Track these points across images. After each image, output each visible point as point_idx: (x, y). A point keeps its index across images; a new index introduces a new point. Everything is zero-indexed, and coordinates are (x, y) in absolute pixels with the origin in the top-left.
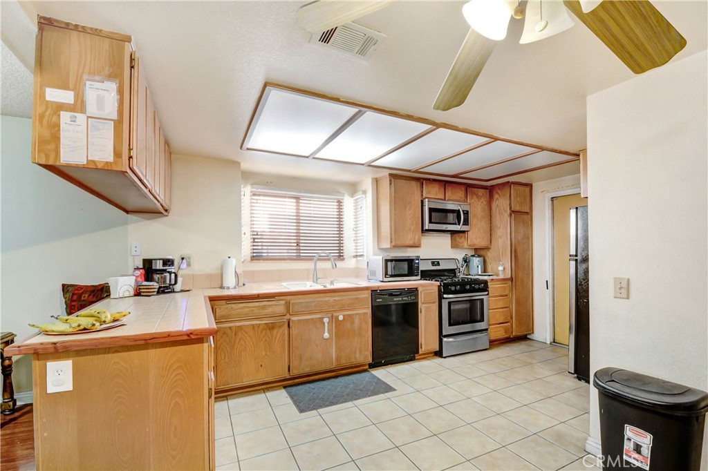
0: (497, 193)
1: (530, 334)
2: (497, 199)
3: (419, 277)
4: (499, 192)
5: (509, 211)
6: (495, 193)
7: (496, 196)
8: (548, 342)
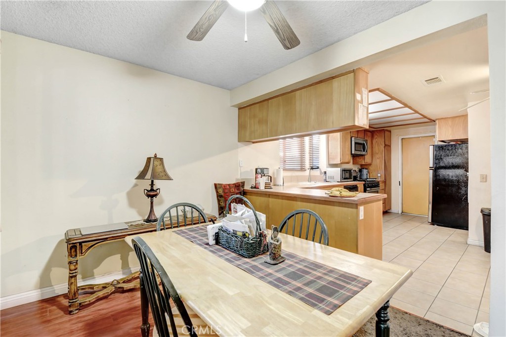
0: (376, 134)
1: (389, 210)
2: (376, 138)
3: (352, 180)
4: (378, 134)
5: (384, 145)
6: (375, 134)
7: (376, 137)
8: (400, 213)
